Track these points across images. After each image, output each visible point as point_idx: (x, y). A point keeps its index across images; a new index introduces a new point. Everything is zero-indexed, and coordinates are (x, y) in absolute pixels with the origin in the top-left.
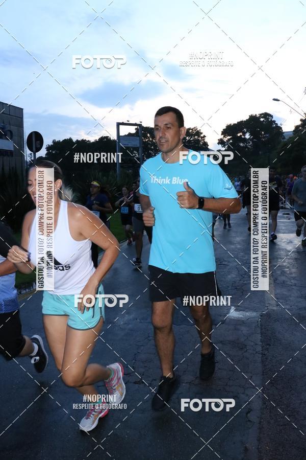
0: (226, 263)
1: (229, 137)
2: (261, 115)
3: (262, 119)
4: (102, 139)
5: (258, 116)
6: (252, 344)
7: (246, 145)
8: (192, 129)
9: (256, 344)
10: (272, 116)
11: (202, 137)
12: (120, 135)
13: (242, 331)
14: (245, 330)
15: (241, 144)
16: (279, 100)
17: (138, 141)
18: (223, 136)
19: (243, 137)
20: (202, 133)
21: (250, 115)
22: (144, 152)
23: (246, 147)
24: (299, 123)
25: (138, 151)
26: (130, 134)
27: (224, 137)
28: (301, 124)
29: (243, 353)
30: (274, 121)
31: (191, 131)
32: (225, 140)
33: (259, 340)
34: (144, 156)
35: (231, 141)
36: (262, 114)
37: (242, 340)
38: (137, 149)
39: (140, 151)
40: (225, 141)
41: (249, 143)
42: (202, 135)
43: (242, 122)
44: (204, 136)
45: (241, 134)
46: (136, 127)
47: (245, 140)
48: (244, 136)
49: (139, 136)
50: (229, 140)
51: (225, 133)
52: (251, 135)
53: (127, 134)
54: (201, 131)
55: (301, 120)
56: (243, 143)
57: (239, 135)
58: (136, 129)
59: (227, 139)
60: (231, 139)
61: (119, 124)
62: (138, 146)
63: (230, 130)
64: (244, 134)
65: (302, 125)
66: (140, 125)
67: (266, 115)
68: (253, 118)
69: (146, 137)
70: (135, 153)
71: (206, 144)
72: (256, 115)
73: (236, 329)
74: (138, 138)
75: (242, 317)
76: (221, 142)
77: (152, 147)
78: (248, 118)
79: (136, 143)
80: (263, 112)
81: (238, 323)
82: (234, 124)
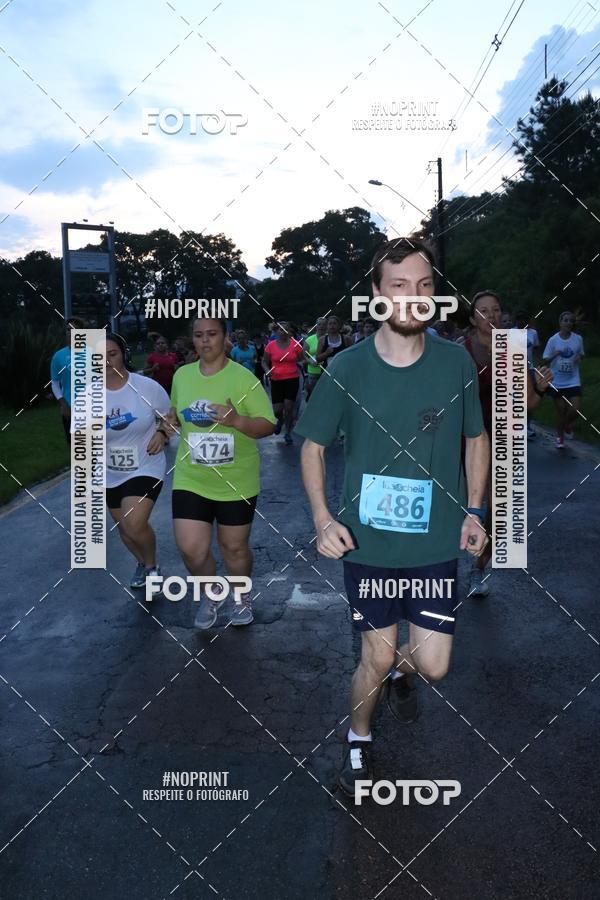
0: (283, 499)
1: (287, 254)
2: (347, 211)
3: (349, 220)
4: (32, 256)
5: (342, 213)
6: (338, 655)
7: (320, 269)
8: (215, 239)
9: (344, 656)
10: (368, 215)
11: (234, 254)
12: (70, 249)
13: (316, 631)
14: (321, 629)
15: (311, 268)
16: (380, 184)
17: (108, 261)
18: (275, 251)
19: (314, 253)
20: (234, 246)
21: (327, 211)
22: (118, 283)
23: (320, 272)
24: (420, 228)
25: (107, 282)
26: (90, 248)
27: (278, 252)
28: (423, 230)
29: (318, 676)
30: (373, 224)
31: (212, 241)
32: (280, 258)
33: (350, 648)
34: (118, 291)
35: (291, 262)
36: (350, 210)
37: (317, 649)
38: (104, 277)
39: (111, 282)
40: (279, 261)
41: (326, 265)
42: (234, 250)
43: (311, 224)
44: (239, 252)
45: (310, 247)
46: (103, 233)
47: (317, 260)
48: (317, 251)
49: (107, 251)
50: (287, 259)
51: (279, 245)
52: (329, 249)
53: (84, 246)
54: (233, 242)
55: (423, 223)
56: (314, 265)
57: (306, 249)
58: (102, 237)
59: (282, 257)
60: (290, 257)
61: (66, 227)
62: (107, 270)
63: (289, 240)
64: (316, 247)
65: (425, 233)
66: (110, 230)
67: (357, 212)
68: (332, 218)
69: (123, 253)
70: (100, 286)
71: (242, 267)
72: (338, 212)
73: (305, 629)
74: (107, 255)
75: (314, 605)
76: (271, 263)
77: (136, 274)
78: (323, 216)
79: (103, 264)
80: (352, 206)
81: (309, 615)
82: (297, 229)
